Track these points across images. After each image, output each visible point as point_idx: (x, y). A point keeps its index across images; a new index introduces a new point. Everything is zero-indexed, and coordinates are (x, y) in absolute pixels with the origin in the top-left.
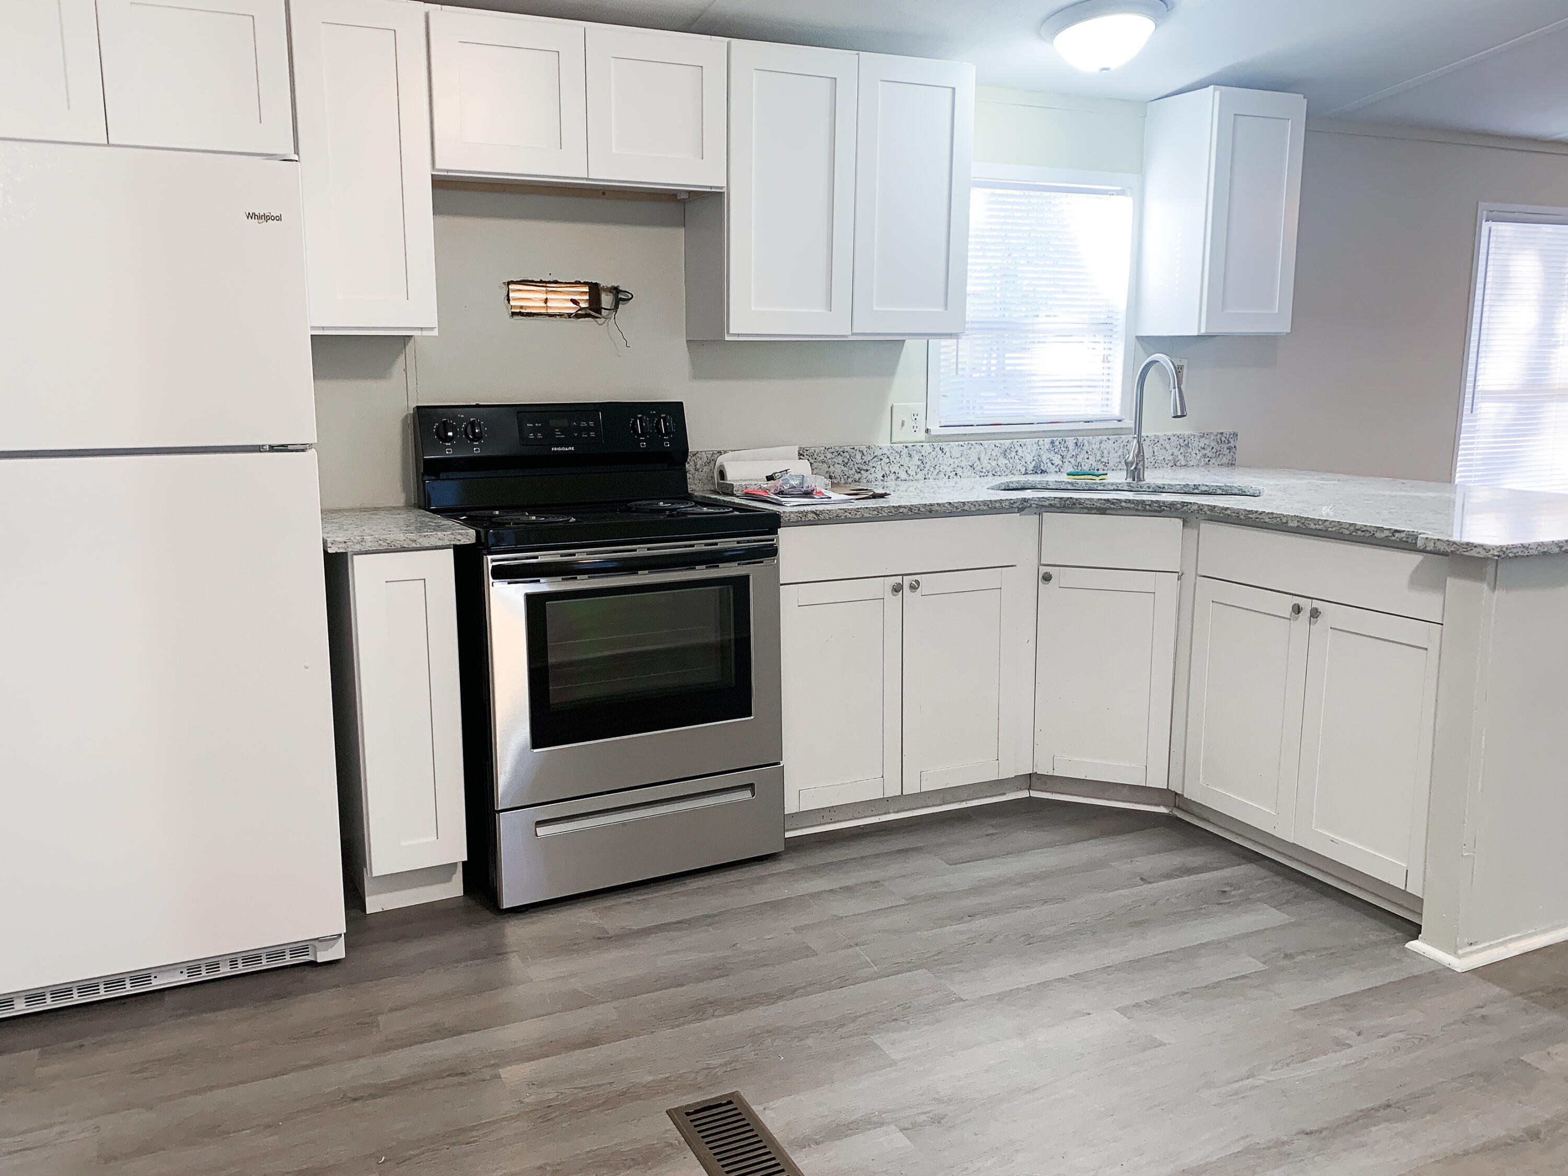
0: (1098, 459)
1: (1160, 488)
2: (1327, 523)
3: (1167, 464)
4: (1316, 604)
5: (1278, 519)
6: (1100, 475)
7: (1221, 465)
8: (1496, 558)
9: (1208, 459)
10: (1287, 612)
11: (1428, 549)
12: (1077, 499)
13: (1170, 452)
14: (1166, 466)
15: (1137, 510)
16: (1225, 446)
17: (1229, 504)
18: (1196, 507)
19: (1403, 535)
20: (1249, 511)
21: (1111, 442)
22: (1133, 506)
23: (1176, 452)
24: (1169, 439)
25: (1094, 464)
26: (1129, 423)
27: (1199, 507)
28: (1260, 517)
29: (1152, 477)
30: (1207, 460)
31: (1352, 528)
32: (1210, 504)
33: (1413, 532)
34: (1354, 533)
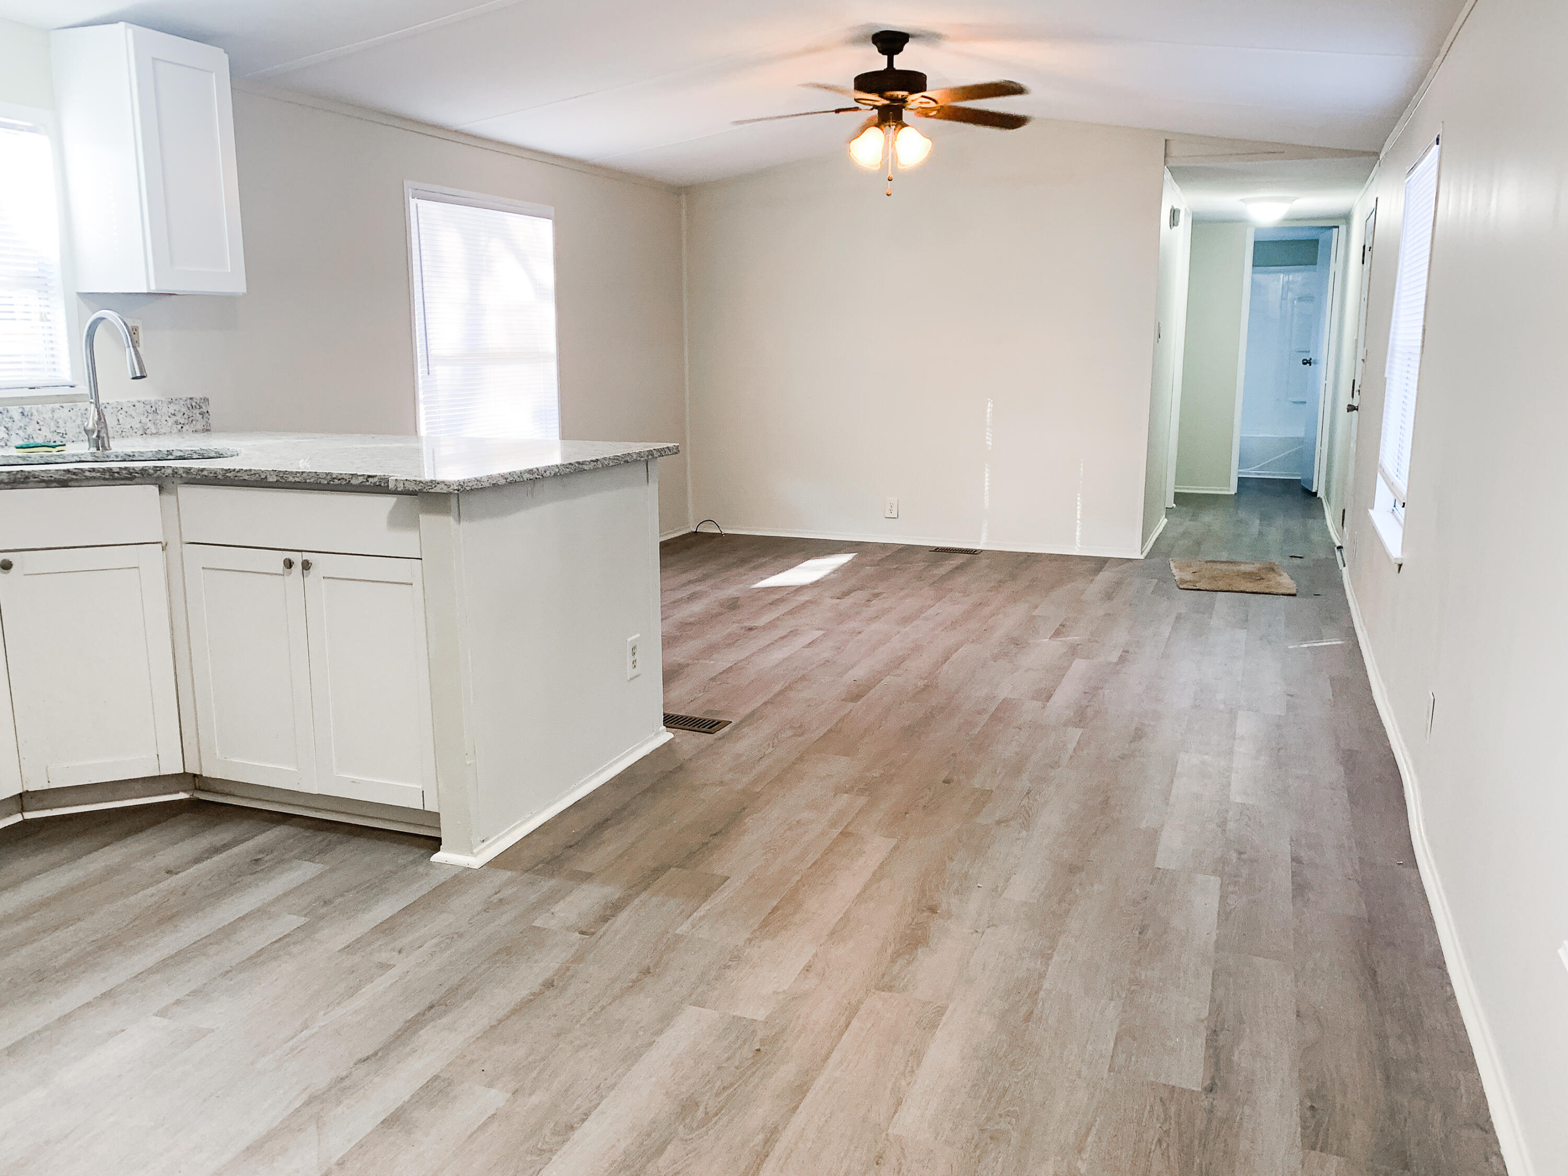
0: (52, 430)
1: (130, 456)
2: (305, 475)
3: (136, 433)
4: (306, 556)
5: (257, 475)
6: (57, 446)
7: (196, 431)
8: (456, 492)
9: (181, 426)
10: (280, 567)
11: (399, 489)
12: (29, 472)
13: (137, 419)
14: (135, 434)
15: (105, 479)
16: (198, 411)
17: (205, 465)
18: (169, 471)
19: (376, 480)
20: (226, 470)
21: (66, 410)
22: (99, 474)
23: (144, 419)
24: (134, 406)
25: (50, 436)
26: (84, 388)
27: (173, 471)
28: (238, 474)
29: (118, 446)
30: (179, 427)
31: (329, 477)
32: (185, 466)
33: (384, 476)
34: (332, 482)
